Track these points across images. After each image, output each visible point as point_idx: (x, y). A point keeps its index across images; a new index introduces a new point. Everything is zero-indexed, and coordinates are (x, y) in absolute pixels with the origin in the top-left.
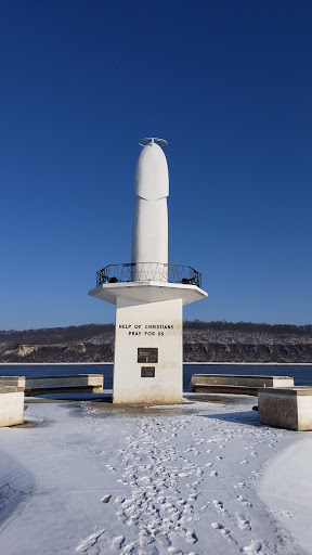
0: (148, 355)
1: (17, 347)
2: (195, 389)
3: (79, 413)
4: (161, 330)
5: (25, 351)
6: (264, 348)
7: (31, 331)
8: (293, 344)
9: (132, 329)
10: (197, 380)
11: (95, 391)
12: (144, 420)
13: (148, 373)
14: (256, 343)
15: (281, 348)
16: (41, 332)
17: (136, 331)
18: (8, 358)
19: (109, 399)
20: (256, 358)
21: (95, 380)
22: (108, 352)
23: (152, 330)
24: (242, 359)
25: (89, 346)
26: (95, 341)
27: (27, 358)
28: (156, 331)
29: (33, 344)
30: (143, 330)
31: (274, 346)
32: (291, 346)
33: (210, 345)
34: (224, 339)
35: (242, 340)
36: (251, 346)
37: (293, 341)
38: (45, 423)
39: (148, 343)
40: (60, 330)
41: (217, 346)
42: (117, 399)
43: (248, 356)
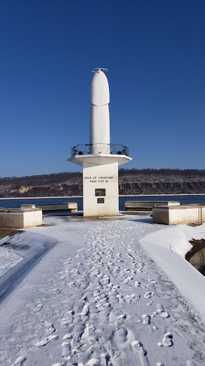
0: (100, 193)
1: (18, 188)
2: (127, 209)
3: (67, 221)
4: (107, 179)
5: (23, 190)
6: (177, 185)
7: (27, 177)
8: (196, 181)
9: (92, 179)
10: (128, 205)
11: (72, 211)
12: (100, 222)
13: (101, 201)
14: (171, 182)
15: (188, 184)
16: (33, 178)
17: (94, 180)
18: (13, 195)
19: (81, 215)
20: (172, 191)
21: (73, 206)
22: (78, 190)
23: (102, 179)
24: (163, 192)
25: (64, 186)
26: (68, 183)
27: (25, 195)
28: (105, 180)
29: (28, 186)
30: (97, 179)
31: (184, 183)
32: (195, 183)
33: (142, 184)
34: (151, 180)
35: (163, 180)
36: (168, 184)
37: (196, 179)
38: (52, 225)
39: (100, 186)
40: (46, 176)
41: (146, 185)
42: (85, 215)
43: (167, 190)
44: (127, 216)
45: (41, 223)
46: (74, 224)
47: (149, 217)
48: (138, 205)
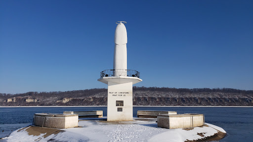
0: (120, 103)
1: (62, 99)
2: (139, 116)
3: (96, 124)
4: (124, 94)
5: (66, 101)
6: (174, 99)
7: (68, 92)
8: (188, 97)
9: (114, 94)
10: (140, 113)
11: (99, 117)
12: (119, 126)
13: (120, 110)
14: (170, 97)
15: (182, 99)
16: (73, 92)
18: (58, 104)
19: (106, 120)
20: (171, 104)
21: (100, 113)
22: (104, 101)
23: (121, 94)
24: (164, 104)
25: (94, 98)
26: (97, 96)
27: (66, 104)
29: (69, 98)
30: (118, 94)
31: (179, 98)
33: (149, 98)
34: (155, 95)
35: (164, 96)
36: (168, 98)
37: (188, 96)
38: (85, 127)
39: (120, 99)
40: (82, 91)
41: (152, 98)
42: (109, 119)
43: (167, 102)
44: (138, 121)
45: (77, 125)
46: (100, 126)
47: (154, 123)
48: (146, 114)
